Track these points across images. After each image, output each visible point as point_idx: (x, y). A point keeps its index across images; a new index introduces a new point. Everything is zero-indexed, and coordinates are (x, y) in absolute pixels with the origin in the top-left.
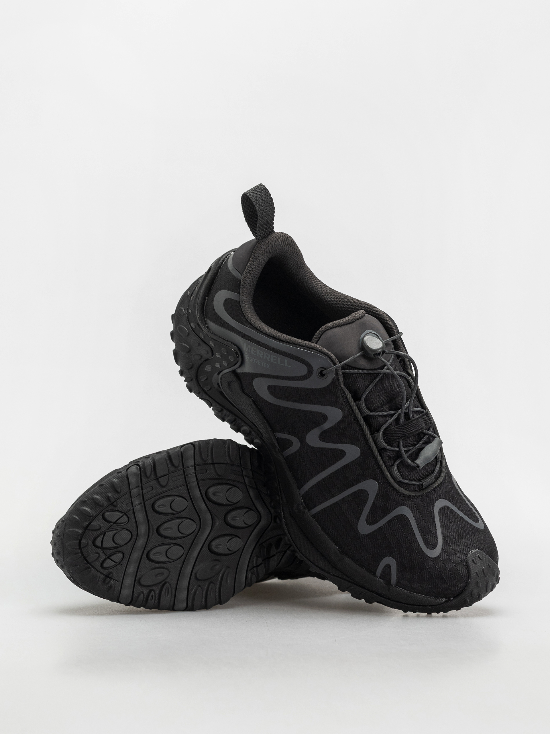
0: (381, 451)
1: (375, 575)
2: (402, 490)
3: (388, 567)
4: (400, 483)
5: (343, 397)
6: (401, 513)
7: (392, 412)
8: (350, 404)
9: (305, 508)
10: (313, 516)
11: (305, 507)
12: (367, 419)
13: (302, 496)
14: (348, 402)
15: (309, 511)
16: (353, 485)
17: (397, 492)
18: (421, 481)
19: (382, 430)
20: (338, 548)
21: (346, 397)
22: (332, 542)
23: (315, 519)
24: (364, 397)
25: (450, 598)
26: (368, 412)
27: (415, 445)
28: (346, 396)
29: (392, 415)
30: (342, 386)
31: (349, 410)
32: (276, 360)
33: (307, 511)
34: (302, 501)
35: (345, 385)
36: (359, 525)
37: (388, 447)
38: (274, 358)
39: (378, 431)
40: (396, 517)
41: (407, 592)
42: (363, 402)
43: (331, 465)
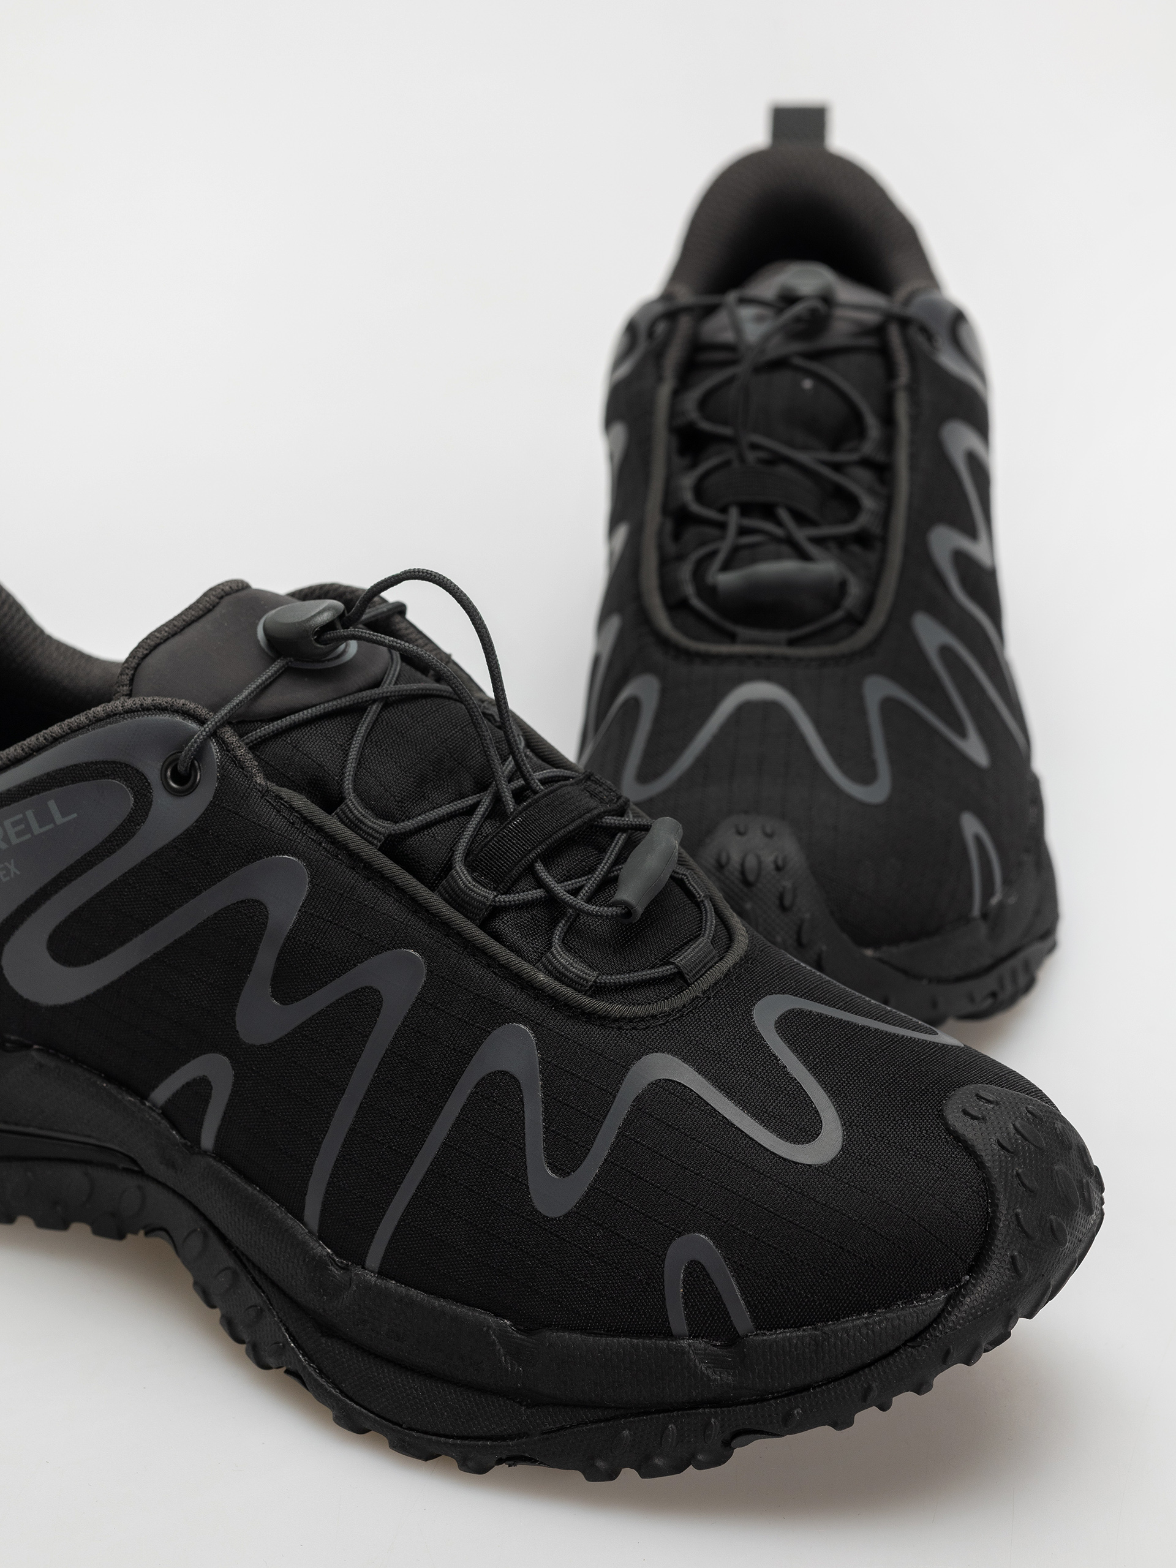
0: (488, 918)
1: (672, 1335)
2: (616, 1008)
3: (696, 1273)
4: (598, 990)
5: (279, 812)
6: (653, 1079)
7: (470, 800)
8: (313, 824)
9: (345, 1268)
10: (382, 1273)
11: (347, 1265)
12: (392, 846)
13: (320, 1238)
14: (307, 821)
15: (363, 1267)
16: (452, 1082)
17: (602, 1020)
18: (668, 963)
19: (459, 856)
20: (508, 1323)
21: (292, 808)
22: (481, 1313)
23: (394, 1280)
24: (348, 785)
25: (959, 1281)
26: (384, 827)
27: (591, 870)
28: (291, 806)
29: (471, 810)
30: (260, 779)
31: (320, 844)
32: (23, 826)
33: (358, 1270)
34: (329, 1251)
35: (268, 777)
36: (533, 1194)
37: (503, 898)
38: (14, 824)
39: (449, 866)
40: (638, 1099)
41: (804, 1330)
42: (353, 803)
43: (353, 1062)
